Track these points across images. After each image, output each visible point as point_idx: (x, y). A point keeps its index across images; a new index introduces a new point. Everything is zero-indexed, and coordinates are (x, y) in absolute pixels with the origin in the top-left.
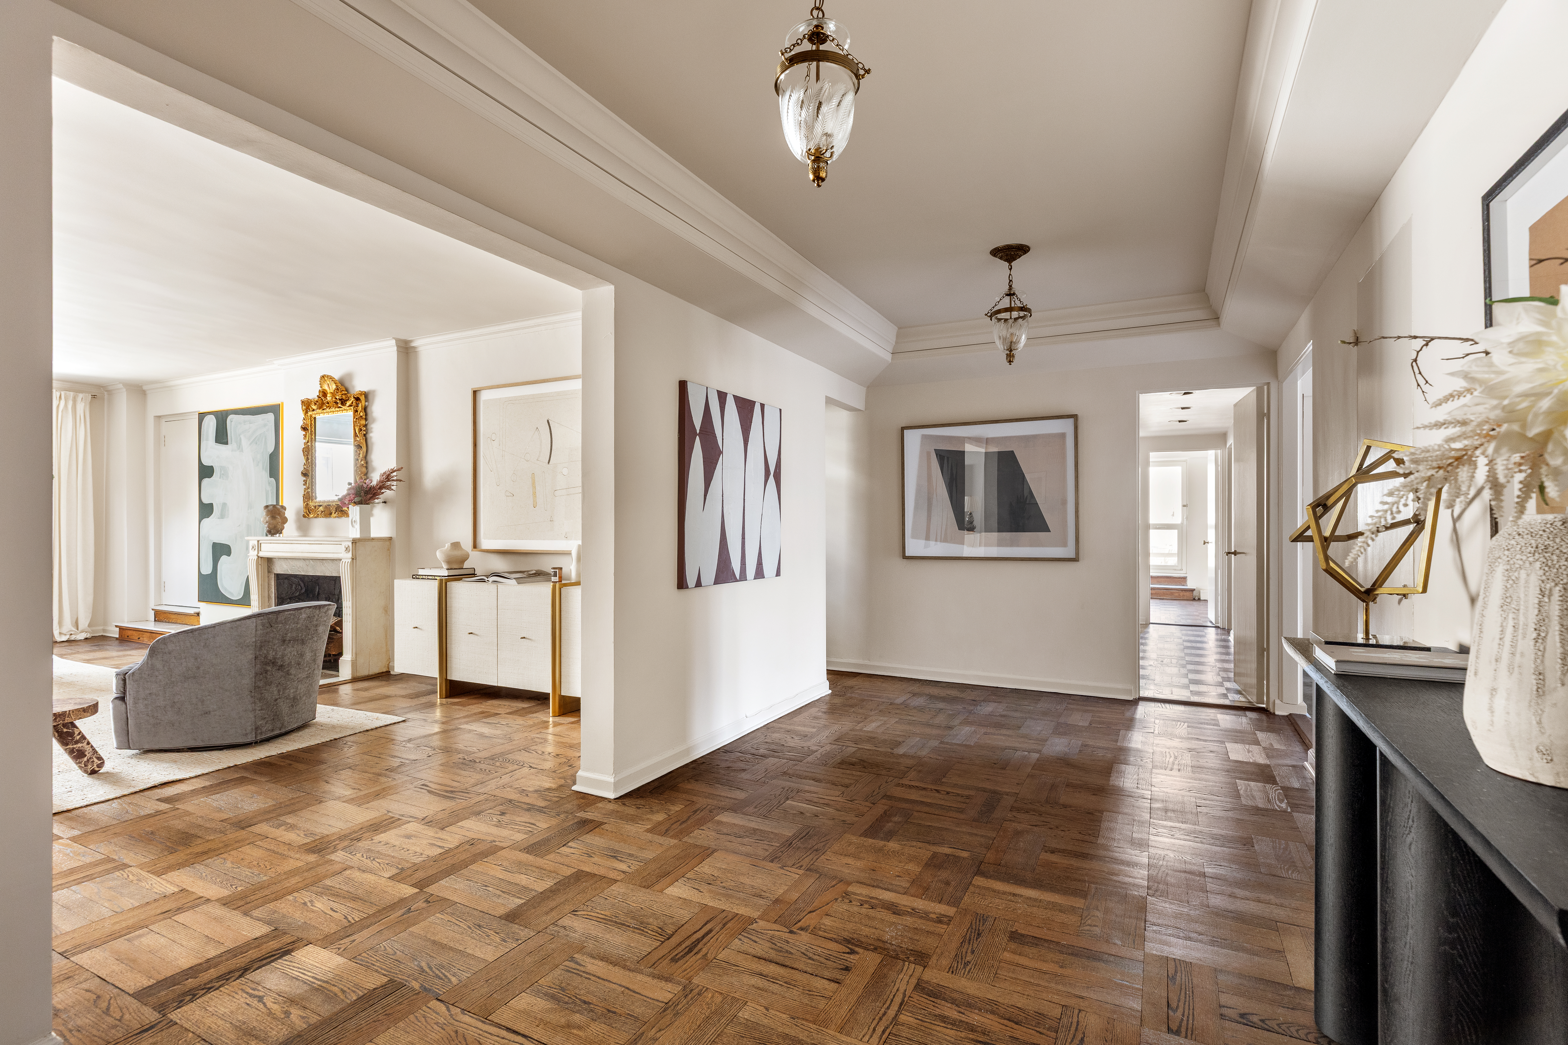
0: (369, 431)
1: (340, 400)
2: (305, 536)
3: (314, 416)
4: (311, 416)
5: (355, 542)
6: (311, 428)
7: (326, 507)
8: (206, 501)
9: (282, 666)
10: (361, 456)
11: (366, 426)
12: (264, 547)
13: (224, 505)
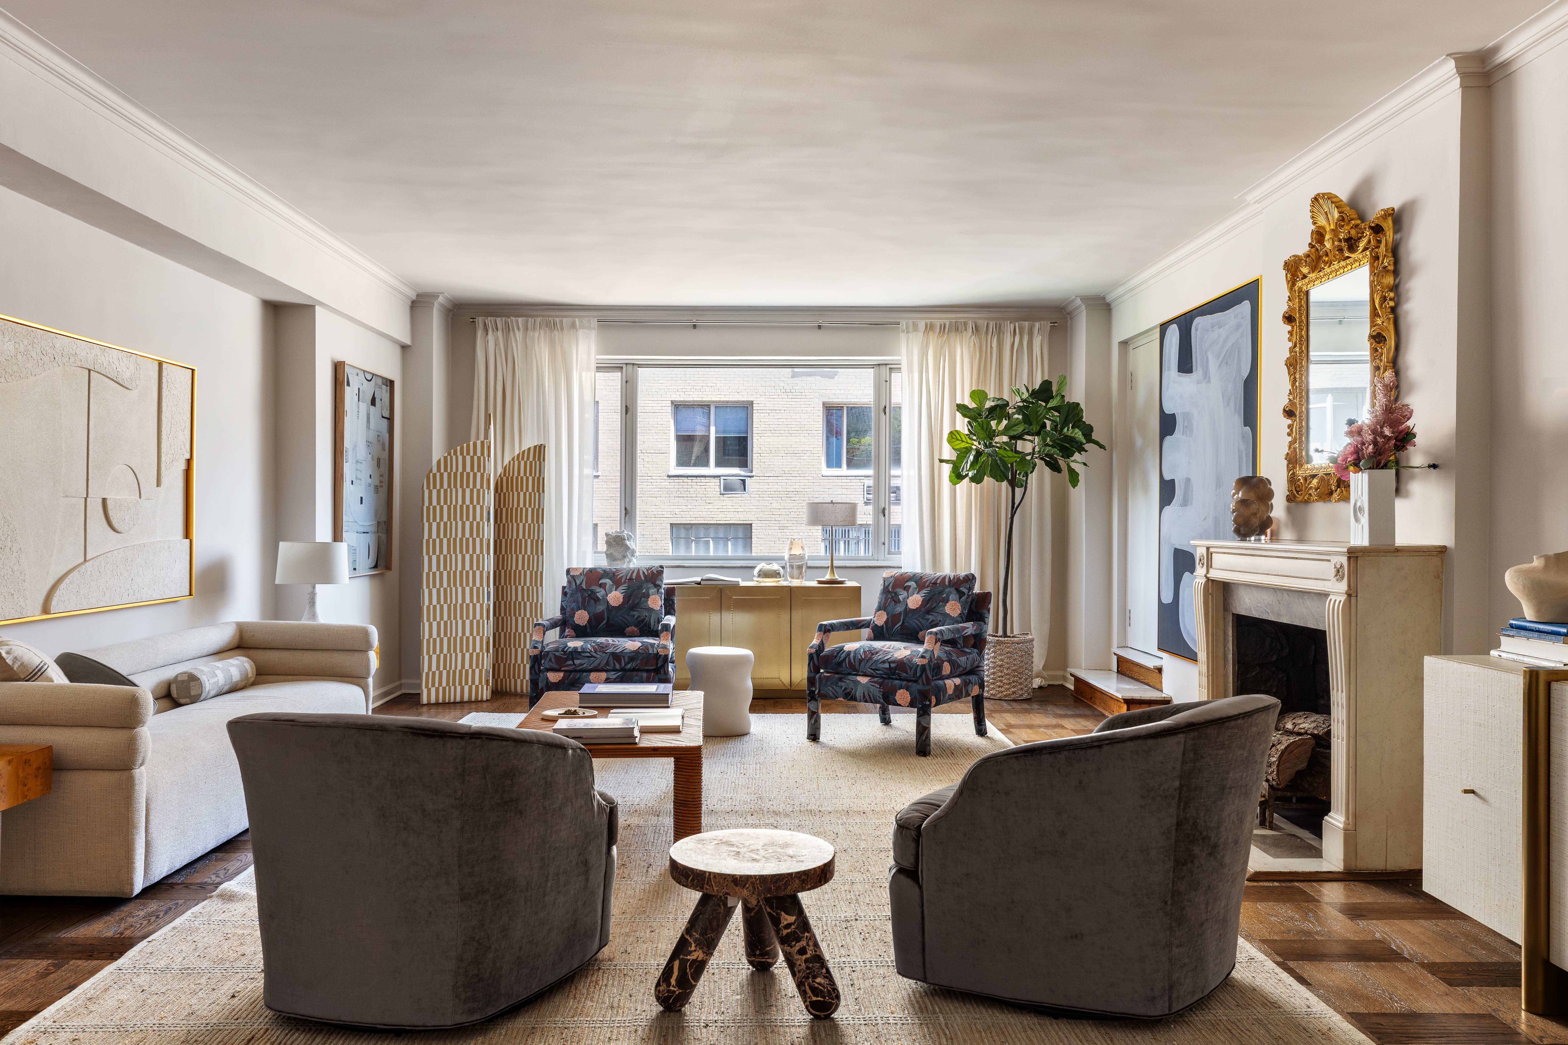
0: (1403, 299)
1: (1346, 240)
3: (1305, 289)
4: (1300, 290)
5: (1354, 554)
6: (1301, 314)
7: (1322, 479)
8: (1167, 477)
10: (1384, 358)
11: (1395, 288)
12: (1216, 560)
13: (1188, 480)
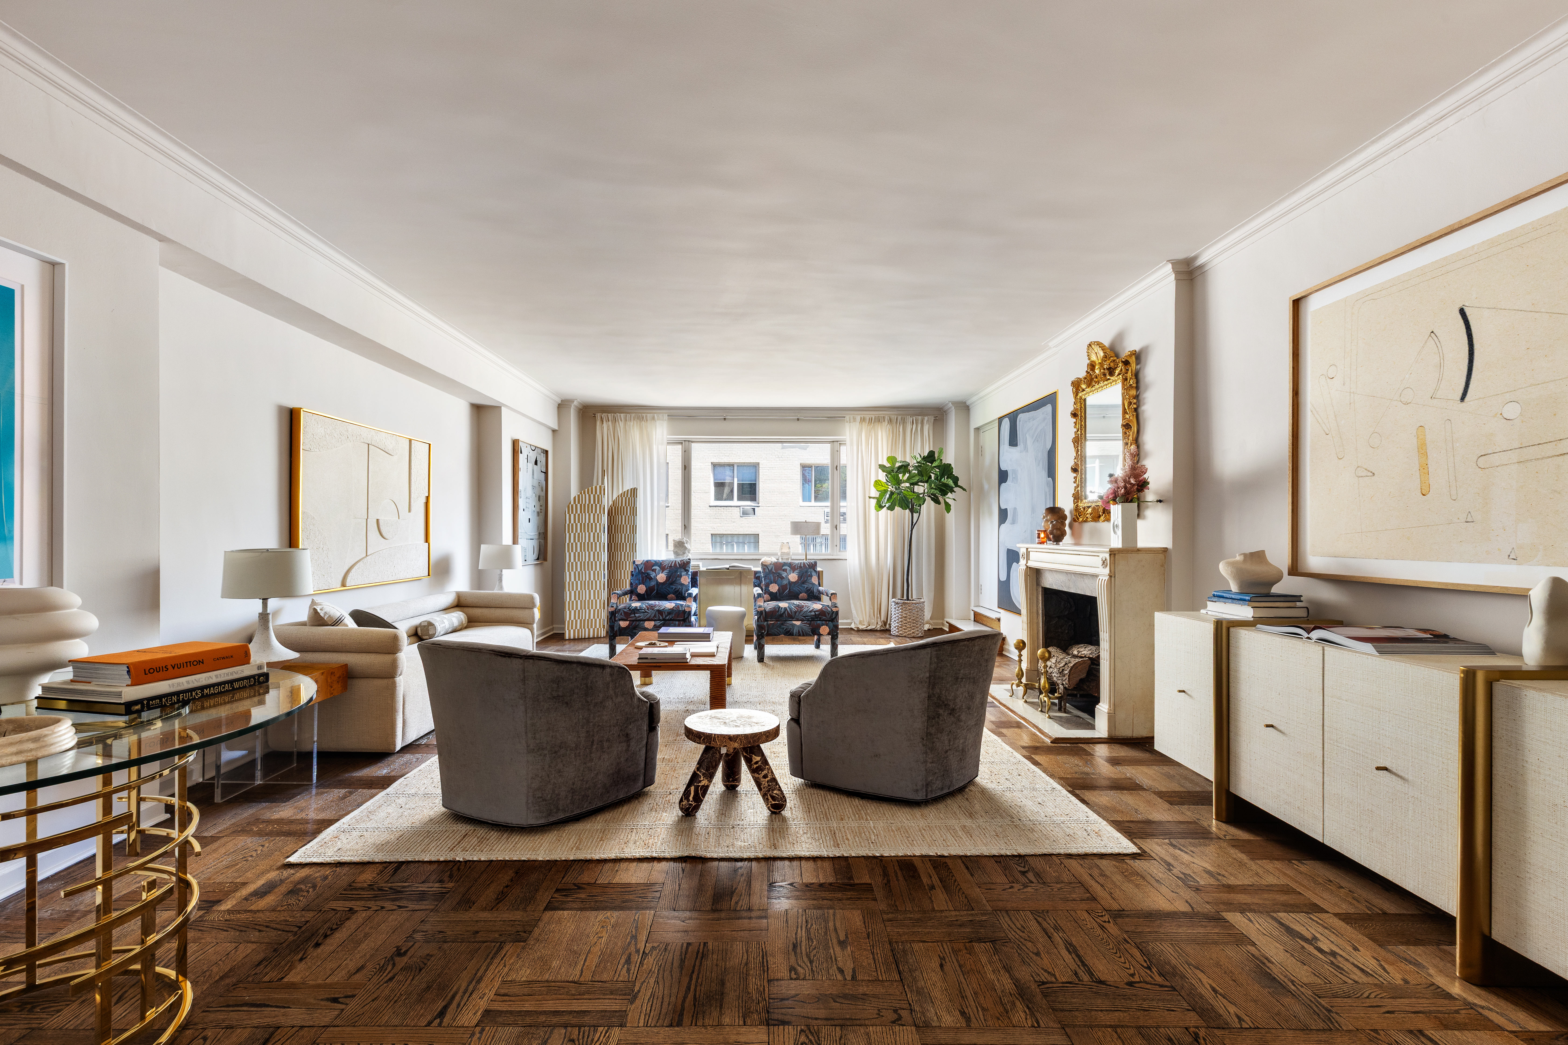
0: (1141, 403)
1: (1108, 369)
2: (1076, 544)
3: (1083, 397)
4: (1081, 398)
5: (1113, 553)
6: (1081, 412)
7: (1094, 509)
8: (1003, 507)
9: (953, 710)
10: (1130, 438)
11: (1137, 397)
12: (1032, 555)
13: (1015, 509)
